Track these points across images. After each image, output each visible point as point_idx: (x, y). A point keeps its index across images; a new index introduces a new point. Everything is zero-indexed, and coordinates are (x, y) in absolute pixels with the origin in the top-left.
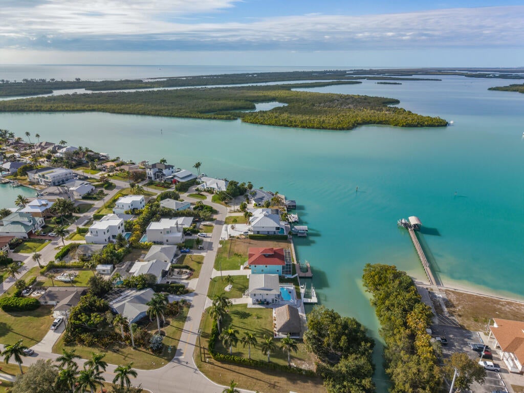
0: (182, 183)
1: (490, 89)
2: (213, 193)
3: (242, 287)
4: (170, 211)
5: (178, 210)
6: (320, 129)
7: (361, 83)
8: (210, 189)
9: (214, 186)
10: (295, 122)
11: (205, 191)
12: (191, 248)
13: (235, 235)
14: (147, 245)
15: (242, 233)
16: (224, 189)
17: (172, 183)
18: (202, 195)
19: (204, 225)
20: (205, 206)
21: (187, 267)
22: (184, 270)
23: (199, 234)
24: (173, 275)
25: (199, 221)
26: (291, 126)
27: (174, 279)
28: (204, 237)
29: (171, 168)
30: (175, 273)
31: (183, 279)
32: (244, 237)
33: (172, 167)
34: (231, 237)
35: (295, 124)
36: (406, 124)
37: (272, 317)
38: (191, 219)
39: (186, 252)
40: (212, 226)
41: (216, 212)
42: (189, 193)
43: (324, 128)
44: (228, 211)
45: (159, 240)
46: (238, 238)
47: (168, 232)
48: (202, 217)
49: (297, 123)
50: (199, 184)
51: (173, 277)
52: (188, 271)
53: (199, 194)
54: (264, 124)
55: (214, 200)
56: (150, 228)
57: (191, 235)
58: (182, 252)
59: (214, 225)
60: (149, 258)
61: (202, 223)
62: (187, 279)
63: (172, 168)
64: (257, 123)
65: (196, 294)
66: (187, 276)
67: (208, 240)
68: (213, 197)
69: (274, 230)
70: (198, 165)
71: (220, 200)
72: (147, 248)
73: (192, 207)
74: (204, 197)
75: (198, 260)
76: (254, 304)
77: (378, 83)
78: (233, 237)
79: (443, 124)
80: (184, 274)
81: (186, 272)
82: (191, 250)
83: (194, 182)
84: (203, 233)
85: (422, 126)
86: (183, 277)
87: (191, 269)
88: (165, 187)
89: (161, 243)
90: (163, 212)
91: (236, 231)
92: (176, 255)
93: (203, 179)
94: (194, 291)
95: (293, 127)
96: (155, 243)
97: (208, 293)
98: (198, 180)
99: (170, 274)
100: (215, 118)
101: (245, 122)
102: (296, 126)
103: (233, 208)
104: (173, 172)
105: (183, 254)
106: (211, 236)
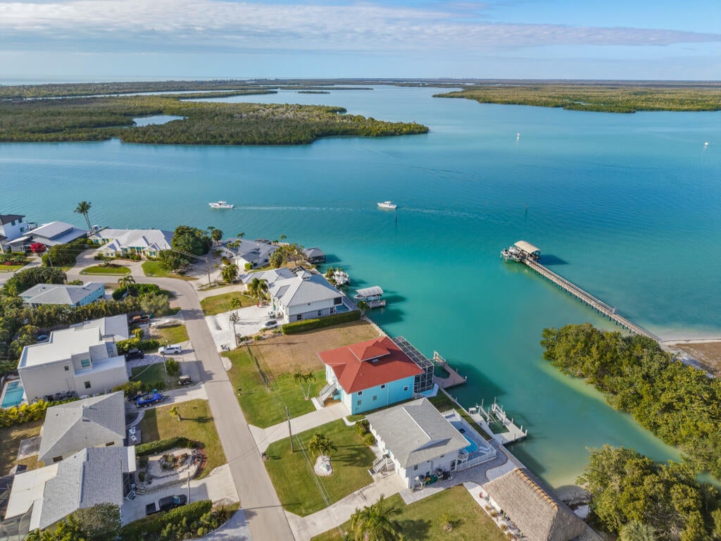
0: (58, 247)
1: (434, 96)
2: (139, 259)
3: (354, 452)
4: (59, 310)
5: (78, 304)
6: (266, 144)
7: (277, 92)
8: (129, 251)
9: (140, 243)
10: (221, 136)
11: (118, 256)
12: (161, 387)
13: (248, 334)
14: (27, 411)
15: (264, 326)
16: (165, 246)
17: (29, 252)
18: (115, 266)
19: (160, 327)
20: (139, 286)
21: (181, 443)
22: (178, 453)
23: (161, 349)
24: (151, 478)
25: (144, 320)
26: (215, 143)
27: (160, 487)
28: (176, 353)
29: (17, 222)
30: (156, 471)
31: (184, 481)
32: (270, 333)
33: (20, 218)
34: (242, 340)
35: (221, 139)
36: (382, 133)
37: (482, 511)
38: (122, 319)
39: (153, 402)
40: (178, 325)
41: (172, 296)
42: (80, 266)
43: (271, 143)
44: (196, 288)
45: (63, 389)
46: (259, 338)
47: (85, 364)
48: (145, 309)
49: (224, 139)
50: (96, 245)
51: (155, 483)
52: (189, 451)
53: (108, 266)
54: (167, 143)
55: (150, 271)
56: (28, 364)
57: (142, 357)
58: (142, 405)
59: (182, 322)
60: (55, 448)
61: (153, 324)
62: (197, 475)
63: (20, 221)
64: (152, 142)
65: (249, 514)
66: (193, 469)
67: (189, 358)
68: (143, 266)
69: (332, 304)
70: (84, 208)
71: (166, 268)
72: (34, 418)
73: (110, 293)
74: (122, 269)
75: (196, 415)
76: (415, 488)
77: (299, 92)
78: (247, 338)
79: (423, 131)
80: (182, 463)
81: (186, 456)
82: (165, 394)
83: (85, 242)
84: (172, 346)
85: (401, 134)
86: (182, 476)
87: (195, 445)
88: (13, 263)
89: (71, 396)
90: (41, 317)
91: (243, 324)
92: (130, 418)
93: (105, 234)
94: (238, 504)
95: (220, 144)
96: (53, 400)
97: (281, 500)
98: (93, 238)
99: (142, 479)
100: (65, 140)
101: (129, 141)
102: (223, 143)
103: (204, 280)
104: (22, 230)
105: (146, 408)
106: (189, 347)
